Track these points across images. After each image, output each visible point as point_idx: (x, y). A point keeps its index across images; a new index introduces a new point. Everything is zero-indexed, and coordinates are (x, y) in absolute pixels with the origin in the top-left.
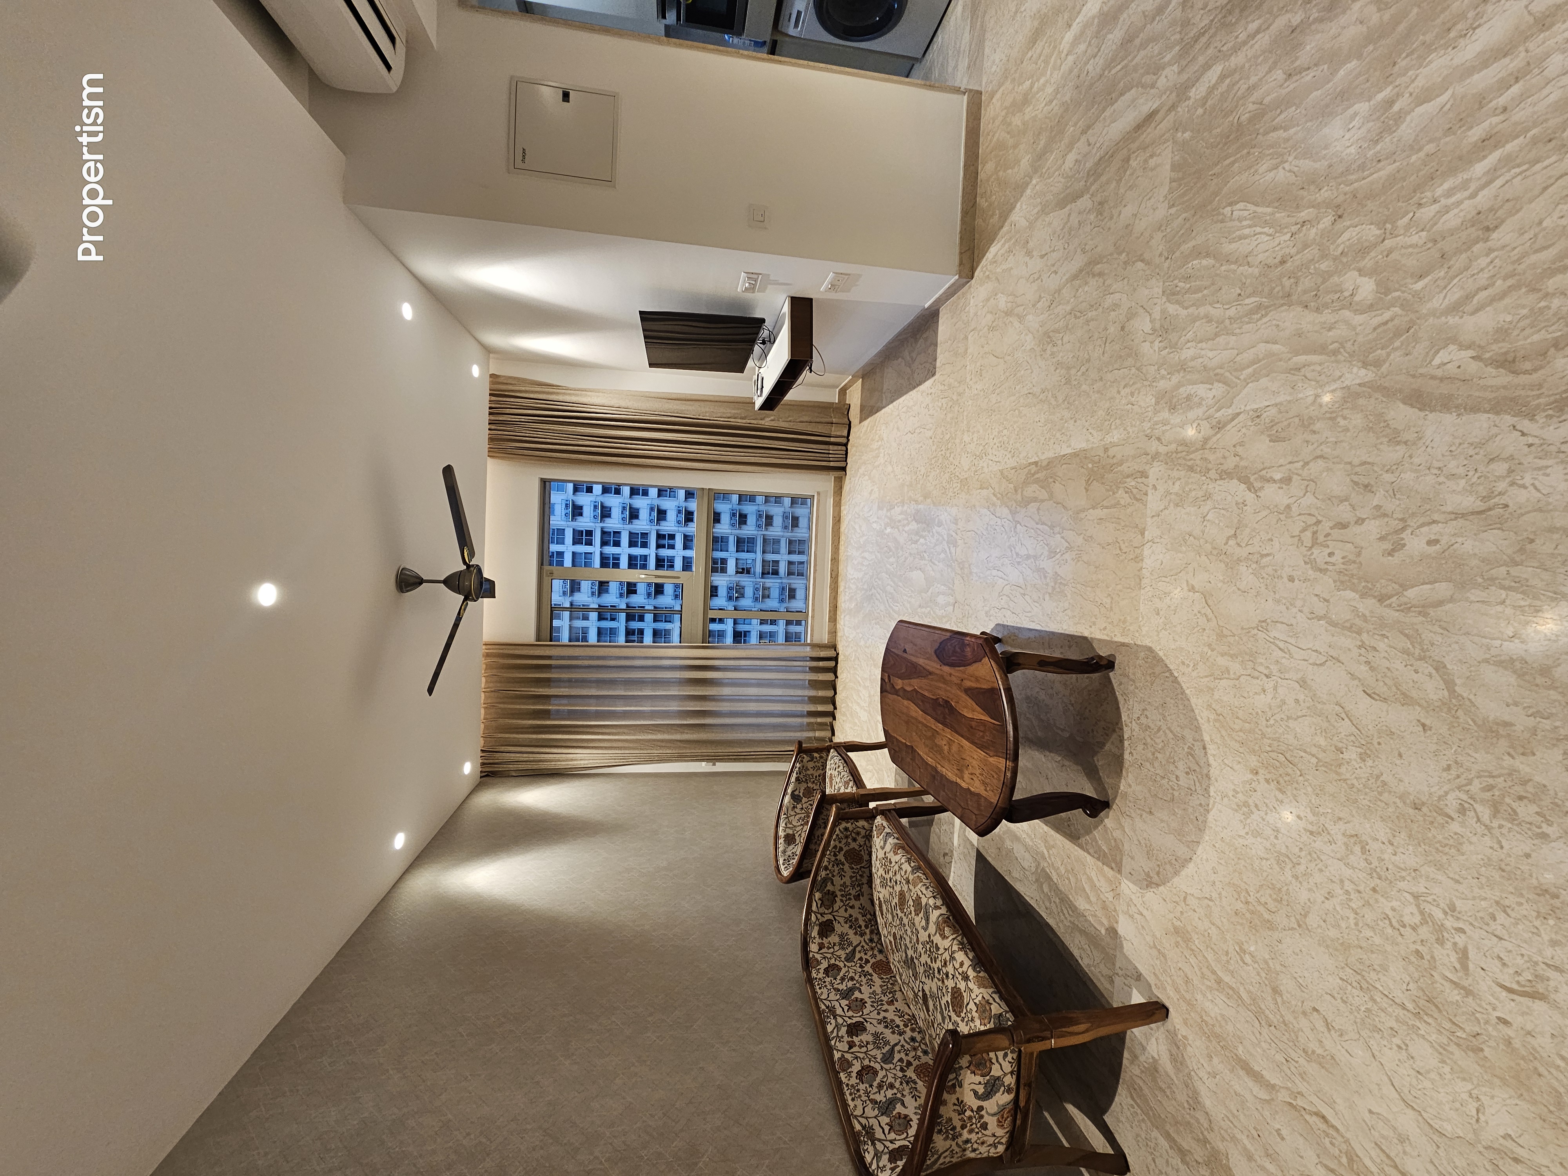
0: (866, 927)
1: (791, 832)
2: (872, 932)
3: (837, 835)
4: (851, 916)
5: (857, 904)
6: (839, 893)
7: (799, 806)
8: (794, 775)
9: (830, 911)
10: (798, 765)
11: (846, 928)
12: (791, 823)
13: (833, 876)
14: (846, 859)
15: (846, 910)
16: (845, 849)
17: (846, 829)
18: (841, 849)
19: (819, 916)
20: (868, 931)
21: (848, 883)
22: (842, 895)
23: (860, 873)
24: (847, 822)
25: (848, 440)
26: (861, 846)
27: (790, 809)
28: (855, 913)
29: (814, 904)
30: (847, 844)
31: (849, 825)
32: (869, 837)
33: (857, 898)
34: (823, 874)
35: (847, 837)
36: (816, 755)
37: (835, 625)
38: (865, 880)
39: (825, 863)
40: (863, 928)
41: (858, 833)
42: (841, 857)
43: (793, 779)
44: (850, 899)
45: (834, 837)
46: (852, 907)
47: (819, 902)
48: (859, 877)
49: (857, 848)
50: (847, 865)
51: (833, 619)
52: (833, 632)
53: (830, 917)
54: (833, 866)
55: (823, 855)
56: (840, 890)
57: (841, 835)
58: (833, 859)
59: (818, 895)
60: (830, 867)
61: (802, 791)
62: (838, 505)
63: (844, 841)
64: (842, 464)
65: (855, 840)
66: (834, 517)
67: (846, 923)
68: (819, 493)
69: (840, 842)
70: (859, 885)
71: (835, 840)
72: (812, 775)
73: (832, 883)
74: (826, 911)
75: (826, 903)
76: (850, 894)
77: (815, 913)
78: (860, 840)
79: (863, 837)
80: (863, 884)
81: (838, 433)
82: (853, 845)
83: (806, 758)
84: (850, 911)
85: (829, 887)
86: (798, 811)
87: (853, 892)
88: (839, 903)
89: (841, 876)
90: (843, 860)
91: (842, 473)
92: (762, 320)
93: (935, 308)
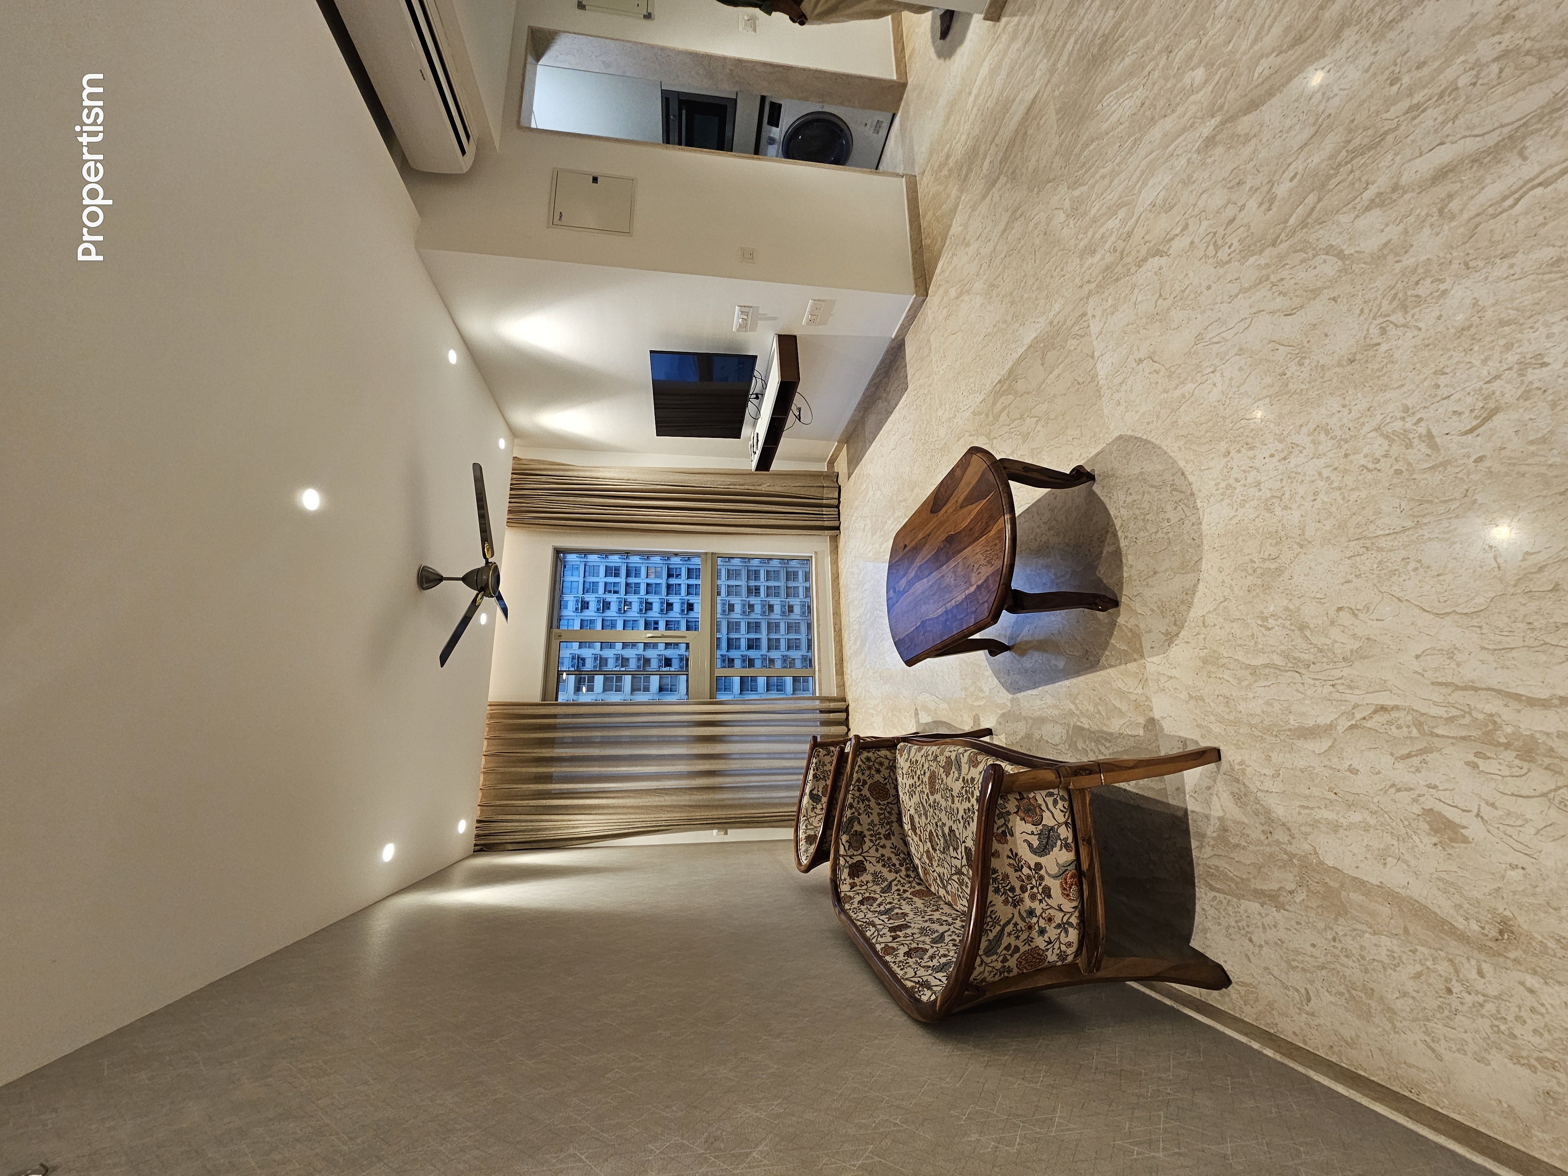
0: (901, 865)
1: (812, 833)
2: (907, 869)
3: (859, 766)
4: (883, 855)
5: (888, 844)
6: (867, 833)
7: (819, 806)
8: (811, 772)
9: (860, 852)
10: (814, 760)
11: (879, 867)
12: (812, 825)
13: (860, 814)
14: (871, 793)
15: (877, 850)
16: (869, 782)
17: (868, 759)
18: (865, 782)
19: (848, 859)
20: (903, 869)
21: (876, 821)
22: (871, 835)
23: (888, 810)
24: (869, 752)
25: (839, 502)
26: (885, 779)
27: (809, 810)
28: (887, 852)
29: (842, 848)
30: (871, 776)
31: (870, 755)
32: (893, 768)
33: (888, 837)
34: (848, 813)
35: (869, 768)
37: (843, 678)
38: (894, 818)
39: (850, 800)
40: (898, 866)
41: (881, 764)
42: (865, 792)
44: (880, 838)
45: (856, 768)
46: (883, 847)
47: (847, 845)
48: (887, 815)
49: (882, 780)
50: (873, 800)
51: (840, 672)
52: (842, 686)
53: (860, 858)
54: (858, 802)
55: (847, 791)
56: (869, 830)
57: (863, 766)
58: (857, 794)
59: (844, 838)
60: (855, 804)
61: (820, 790)
62: (835, 562)
63: (867, 773)
64: (836, 524)
65: (878, 771)
66: (832, 574)
67: (878, 862)
68: (816, 553)
69: (863, 774)
70: (888, 823)
71: (857, 772)
73: (859, 822)
74: (856, 853)
75: (854, 844)
76: (880, 834)
77: (843, 856)
78: (885, 772)
79: (887, 768)
80: (892, 822)
81: (830, 496)
82: (877, 777)
83: (822, 752)
84: (881, 851)
85: (857, 827)
86: (818, 811)
87: (883, 831)
88: (868, 844)
89: (868, 814)
90: (868, 795)
91: (836, 532)
92: (755, 358)
93: (901, 338)
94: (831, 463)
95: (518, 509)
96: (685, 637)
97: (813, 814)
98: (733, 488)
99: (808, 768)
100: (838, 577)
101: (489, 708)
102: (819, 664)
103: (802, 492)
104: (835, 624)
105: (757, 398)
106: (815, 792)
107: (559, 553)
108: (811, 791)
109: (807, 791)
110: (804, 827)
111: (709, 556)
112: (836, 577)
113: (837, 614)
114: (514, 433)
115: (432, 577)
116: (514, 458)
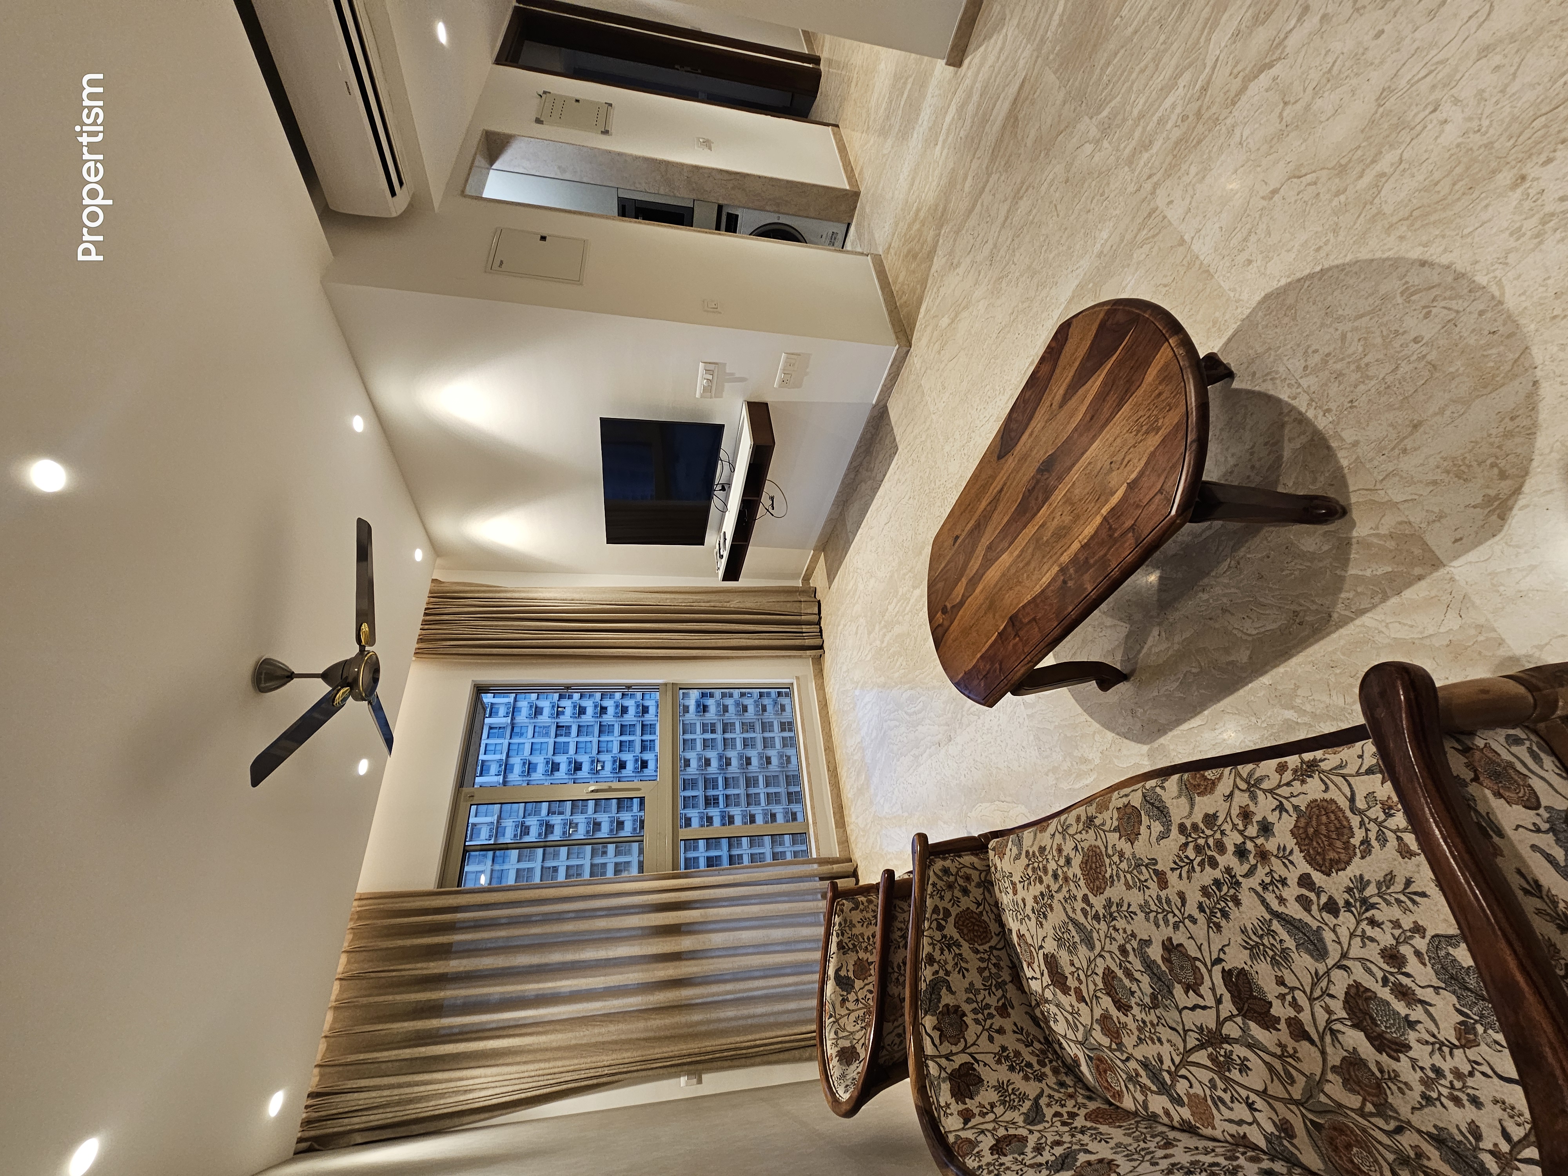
0: (1042, 1064)
1: (847, 1044)
2: (1055, 1071)
3: (934, 885)
4: (1004, 1049)
5: (1007, 1024)
6: (967, 1008)
7: (852, 997)
8: (834, 939)
9: (961, 1045)
10: (837, 920)
11: (1002, 1073)
12: (844, 1030)
13: (947, 973)
14: (961, 932)
15: (991, 1039)
16: (954, 911)
17: (946, 871)
18: (947, 914)
19: (943, 1062)
20: (1047, 1070)
21: (978, 984)
22: (975, 1011)
23: (994, 961)
24: (944, 859)
25: (820, 618)
26: (979, 904)
27: (838, 1005)
28: (1010, 1041)
29: (927, 1042)
30: (955, 901)
31: (948, 863)
32: (987, 884)
33: (1003, 1011)
34: (927, 973)
35: (950, 886)
36: (861, 899)
37: (845, 831)
38: (1006, 975)
39: (926, 949)
40: (1036, 1067)
41: (968, 878)
42: (951, 930)
43: (833, 948)
44: (990, 1016)
45: (930, 889)
46: (1001, 1031)
47: (936, 1035)
48: (994, 970)
49: (973, 907)
50: (965, 945)
51: (841, 823)
52: (844, 842)
53: (965, 1058)
54: (942, 950)
55: (919, 933)
56: (968, 1001)
57: (940, 884)
58: (938, 935)
59: (929, 1022)
60: (937, 955)
61: (851, 968)
62: (821, 688)
63: (948, 895)
64: (817, 642)
65: (965, 892)
66: (819, 701)
67: (999, 1062)
68: (797, 678)
69: (942, 898)
70: (999, 986)
71: (932, 896)
72: (862, 935)
73: (949, 989)
74: (955, 1049)
75: (950, 1032)
76: (988, 1006)
77: (932, 1058)
78: (976, 893)
79: (978, 885)
80: (1004, 983)
81: (809, 611)
82: (966, 903)
83: (848, 905)
84: (999, 1039)
85: (947, 999)
86: (851, 1005)
87: (992, 1001)
88: (973, 1030)
89: (963, 971)
90: (956, 936)
91: (820, 651)
92: (721, 427)
93: (881, 404)
94: (807, 578)
95: (432, 637)
96: (639, 789)
97: (844, 1012)
98: (697, 606)
99: (828, 934)
100: (826, 705)
101: (356, 903)
102: (814, 814)
103: (777, 608)
104: (828, 762)
105: (723, 489)
106: (843, 973)
107: (480, 690)
108: (837, 971)
109: (831, 972)
110: (832, 1035)
111: (670, 687)
112: (824, 705)
113: (829, 749)
114: (436, 549)
115: (279, 673)
116: (434, 581)
